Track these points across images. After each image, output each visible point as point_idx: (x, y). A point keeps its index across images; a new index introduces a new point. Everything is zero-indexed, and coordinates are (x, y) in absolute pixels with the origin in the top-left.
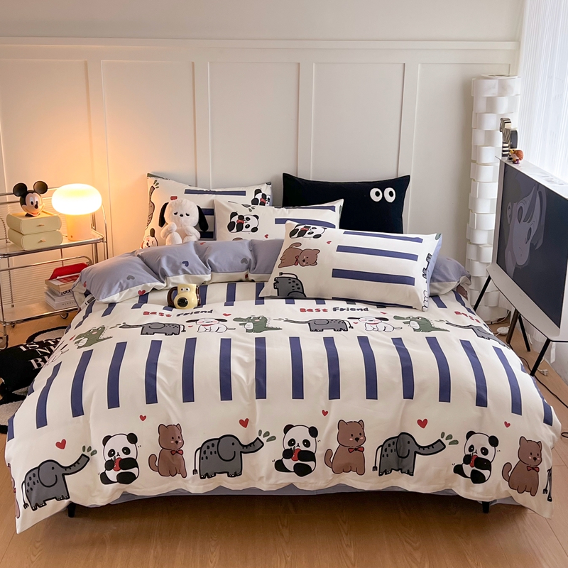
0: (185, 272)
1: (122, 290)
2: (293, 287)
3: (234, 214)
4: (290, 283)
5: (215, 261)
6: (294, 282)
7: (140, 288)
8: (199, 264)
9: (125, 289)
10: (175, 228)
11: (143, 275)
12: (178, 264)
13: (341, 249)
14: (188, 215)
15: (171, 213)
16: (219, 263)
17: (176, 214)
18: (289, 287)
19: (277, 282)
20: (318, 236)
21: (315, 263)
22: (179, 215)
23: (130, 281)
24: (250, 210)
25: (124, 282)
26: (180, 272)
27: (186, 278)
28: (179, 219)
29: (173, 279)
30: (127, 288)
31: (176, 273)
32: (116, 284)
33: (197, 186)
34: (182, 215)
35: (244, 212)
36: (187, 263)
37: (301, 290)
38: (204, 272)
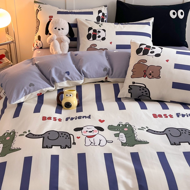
0: (67, 79)
1: (26, 95)
2: (142, 92)
3: (90, 29)
4: (140, 90)
5: (87, 70)
6: (143, 89)
7: (38, 92)
8: (76, 73)
9: (28, 94)
10: (56, 37)
11: (39, 83)
12: (63, 73)
13: (177, 66)
14: (63, 29)
15: (53, 28)
16: (89, 72)
17: (56, 28)
18: (140, 93)
19: (131, 89)
20: (158, 55)
21: (159, 77)
22: (57, 29)
23: (32, 88)
24: (100, 26)
25: (27, 88)
26: (64, 79)
27: (68, 83)
28: (57, 32)
29: (60, 84)
30: (30, 93)
31: (61, 80)
32: (22, 90)
33: (66, 9)
34: (59, 29)
35: (96, 27)
36: (68, 73)
37: (148, 95)
38: (79, 78)
